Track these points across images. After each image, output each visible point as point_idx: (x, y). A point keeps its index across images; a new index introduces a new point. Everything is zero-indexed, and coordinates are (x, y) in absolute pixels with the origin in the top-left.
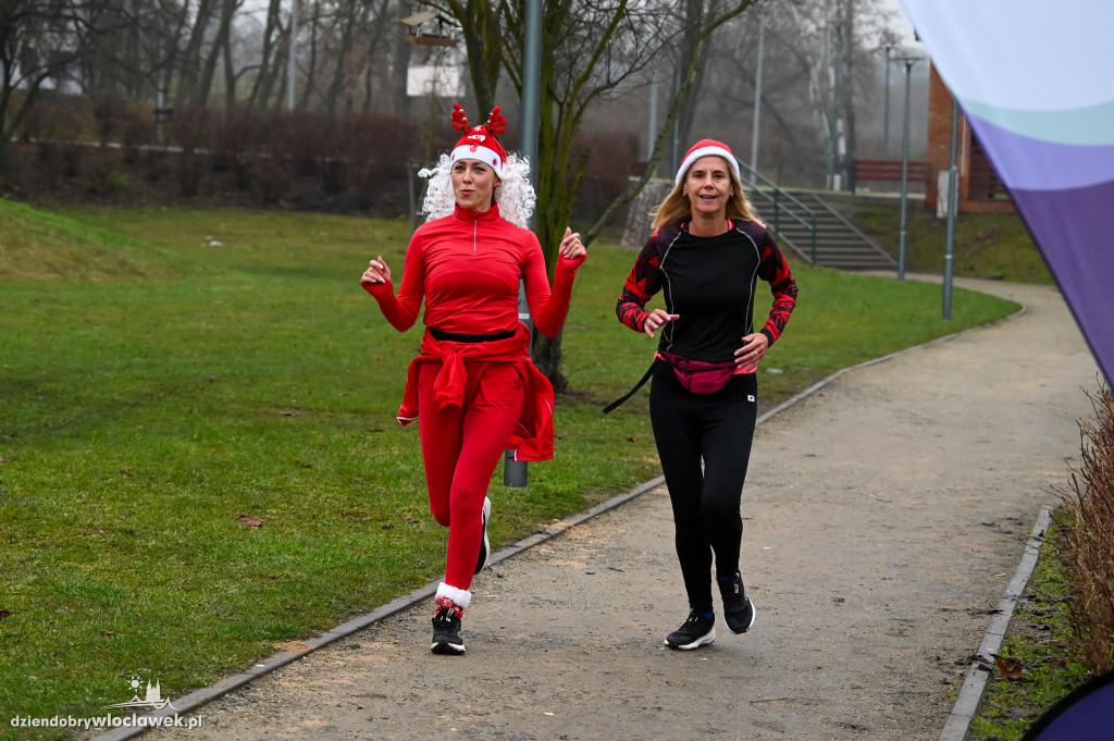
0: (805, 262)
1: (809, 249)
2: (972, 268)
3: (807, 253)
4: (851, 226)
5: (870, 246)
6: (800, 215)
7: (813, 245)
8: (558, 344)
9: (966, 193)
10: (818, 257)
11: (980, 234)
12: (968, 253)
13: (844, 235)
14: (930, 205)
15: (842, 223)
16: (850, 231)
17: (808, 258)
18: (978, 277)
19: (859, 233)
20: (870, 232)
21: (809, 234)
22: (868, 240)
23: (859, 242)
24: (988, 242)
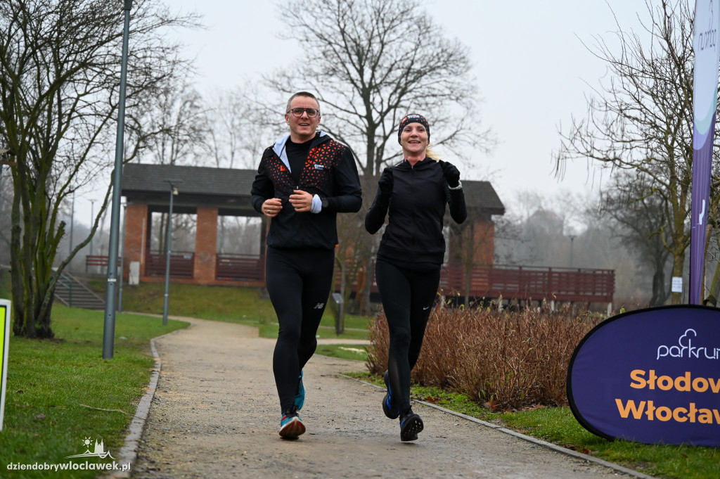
0: (65, 305)
1: (68, 299)
2: (149, 309)
3: (66, 301)
4: (86, 288)
5: (96, 298)
6: (65, 283)
7: (70, 297)
8: (49, 316)
9: (143, 273)
10: (73, 303)
11: (151, 293)
12: (146, 302)
13: (83, 292)
14: (126, 279)
15: (81, 287)
16: (86, 291)
17: (67, 303)
18: (153, 313)
19: (90, 291)
20: (96, 291)
21: (67, 292)
22: (96, 295)
23: (90, 296)
24: (156, 296)
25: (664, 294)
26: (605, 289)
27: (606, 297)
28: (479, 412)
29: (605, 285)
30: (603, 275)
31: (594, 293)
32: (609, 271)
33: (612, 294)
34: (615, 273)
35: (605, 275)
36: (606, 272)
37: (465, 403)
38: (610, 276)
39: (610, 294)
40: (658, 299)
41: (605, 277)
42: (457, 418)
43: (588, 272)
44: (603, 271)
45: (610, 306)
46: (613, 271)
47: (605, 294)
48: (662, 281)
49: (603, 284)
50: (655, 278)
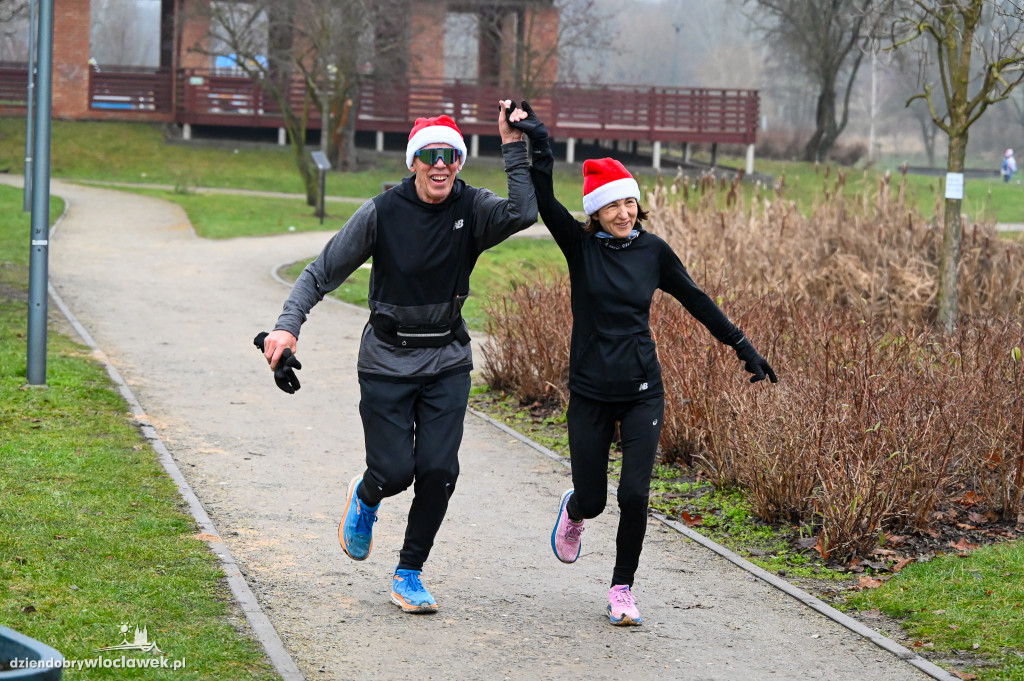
25: (835, 125)
26: (742, 122)
27: (745, 135)
28: (802, 564)
29: (742, 116)
30: (738, 98)
31: (723, 128)
32: (749, 92)
33: (754, 130)
34: (760, 95)
35: (744, 98)
36: (744, 94)
37: (756, 530)
38: (752, 101)
39: (751, 130)
40: (824, 135)
41: (743, 102)
42: (789, 599)
43: (712, 94)
44: (739, 91)
45: (751, 150)
46: (756, 92)
47: (743, 130)
48: (832, 104)
49: (738, 113)
50: (822, 99)
